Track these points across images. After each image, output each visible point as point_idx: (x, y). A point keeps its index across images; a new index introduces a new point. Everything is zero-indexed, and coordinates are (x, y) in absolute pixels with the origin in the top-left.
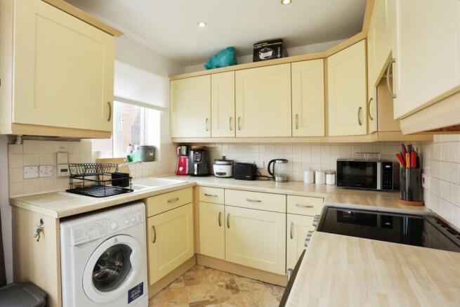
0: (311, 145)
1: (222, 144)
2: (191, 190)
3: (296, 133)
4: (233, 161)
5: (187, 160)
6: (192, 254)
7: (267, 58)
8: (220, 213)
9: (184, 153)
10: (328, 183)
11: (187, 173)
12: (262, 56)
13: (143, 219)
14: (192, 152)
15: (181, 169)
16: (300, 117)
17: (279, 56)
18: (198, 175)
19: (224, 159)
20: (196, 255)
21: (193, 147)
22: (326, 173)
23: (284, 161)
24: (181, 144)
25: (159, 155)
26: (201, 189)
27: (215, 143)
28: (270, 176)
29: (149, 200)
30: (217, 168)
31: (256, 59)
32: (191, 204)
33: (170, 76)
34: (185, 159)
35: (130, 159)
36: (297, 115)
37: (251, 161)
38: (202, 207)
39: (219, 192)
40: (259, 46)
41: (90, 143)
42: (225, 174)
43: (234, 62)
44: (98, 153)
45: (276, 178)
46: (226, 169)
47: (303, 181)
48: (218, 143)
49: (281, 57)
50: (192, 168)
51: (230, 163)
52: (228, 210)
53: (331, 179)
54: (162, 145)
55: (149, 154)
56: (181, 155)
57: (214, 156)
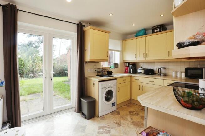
0: (172, 62)
1: (141, 62)
2: (130, 77)
3: (169, 58)
4: (145, 68)
5: (128, 68)
6: (130, 99)
7: (157, 32)
8: (140, 85)
9: (127, 65)
10: (183, 76)
11: (128, 72)
12: (155, 31)
13: (116, 84)
14: (130, 65)
15: (126, 71)
16: (170, 52)
17: (162, 31)
18: (132, 73)
19: (141, 68)
20: (131, 99)
21: (130, 64)
22: (182, 73)
23: (165, 68)
24: (126, 63)
25: (119, 66)
26: (133, 77)
27: (138, 62)
28: (159, 73)
29: (118, 79)
30: (139, 71)
31: (153, 32)
32: (130, 82)
33: (122, 40)
34: (127, 68)
35: (110, 67)
36: (169, 52)
37: (152, 68)
38: (134, 83)
39: (139, 78)
40: (154, 28)
41: (101, 63)
42: (142, 73)
43: (145, 34)
44: (103, 66)
45: (161, 74)
46: (142, 71)
47: (172, 76)
48: (140, 62)
49: (163, 31)
50: (130, 71)
51: (144, 69)
52: (142, 84)
53: (184, 75)
54: (120, 63)
55: (116, 66)
56: (126, 66)
57: (138, 67)
